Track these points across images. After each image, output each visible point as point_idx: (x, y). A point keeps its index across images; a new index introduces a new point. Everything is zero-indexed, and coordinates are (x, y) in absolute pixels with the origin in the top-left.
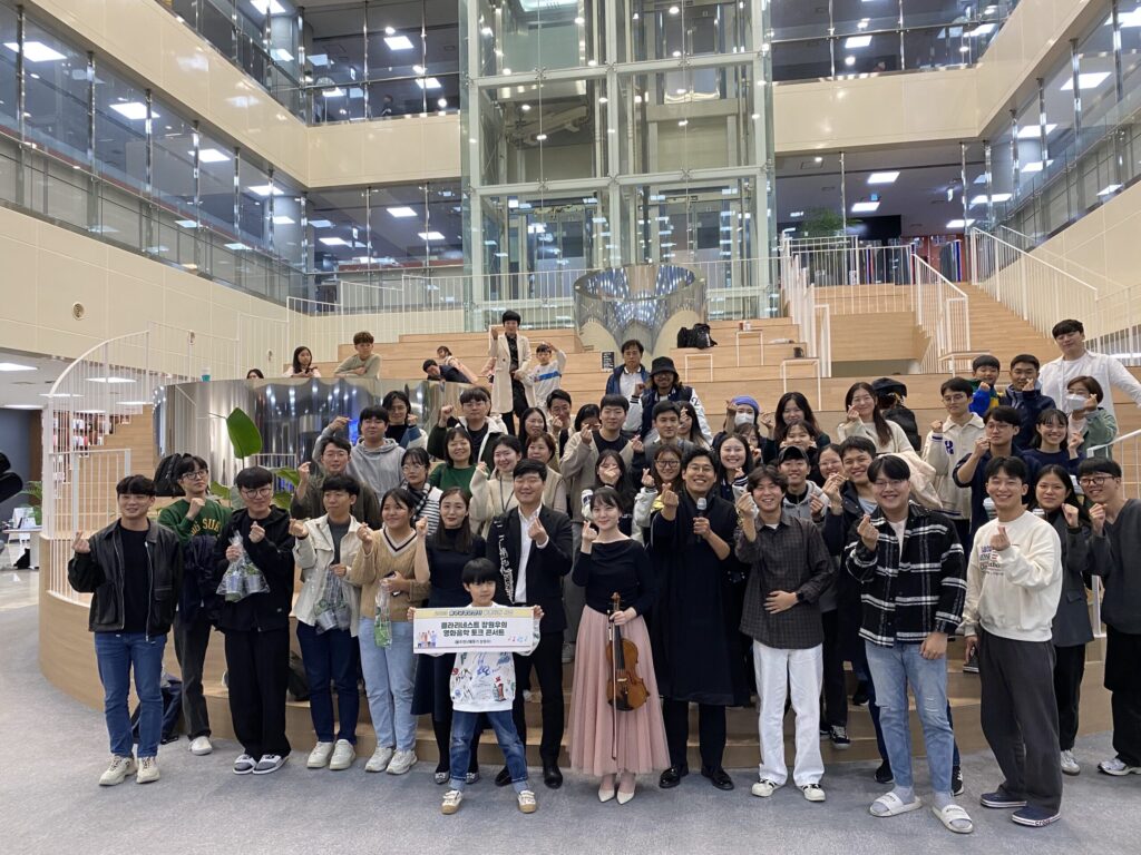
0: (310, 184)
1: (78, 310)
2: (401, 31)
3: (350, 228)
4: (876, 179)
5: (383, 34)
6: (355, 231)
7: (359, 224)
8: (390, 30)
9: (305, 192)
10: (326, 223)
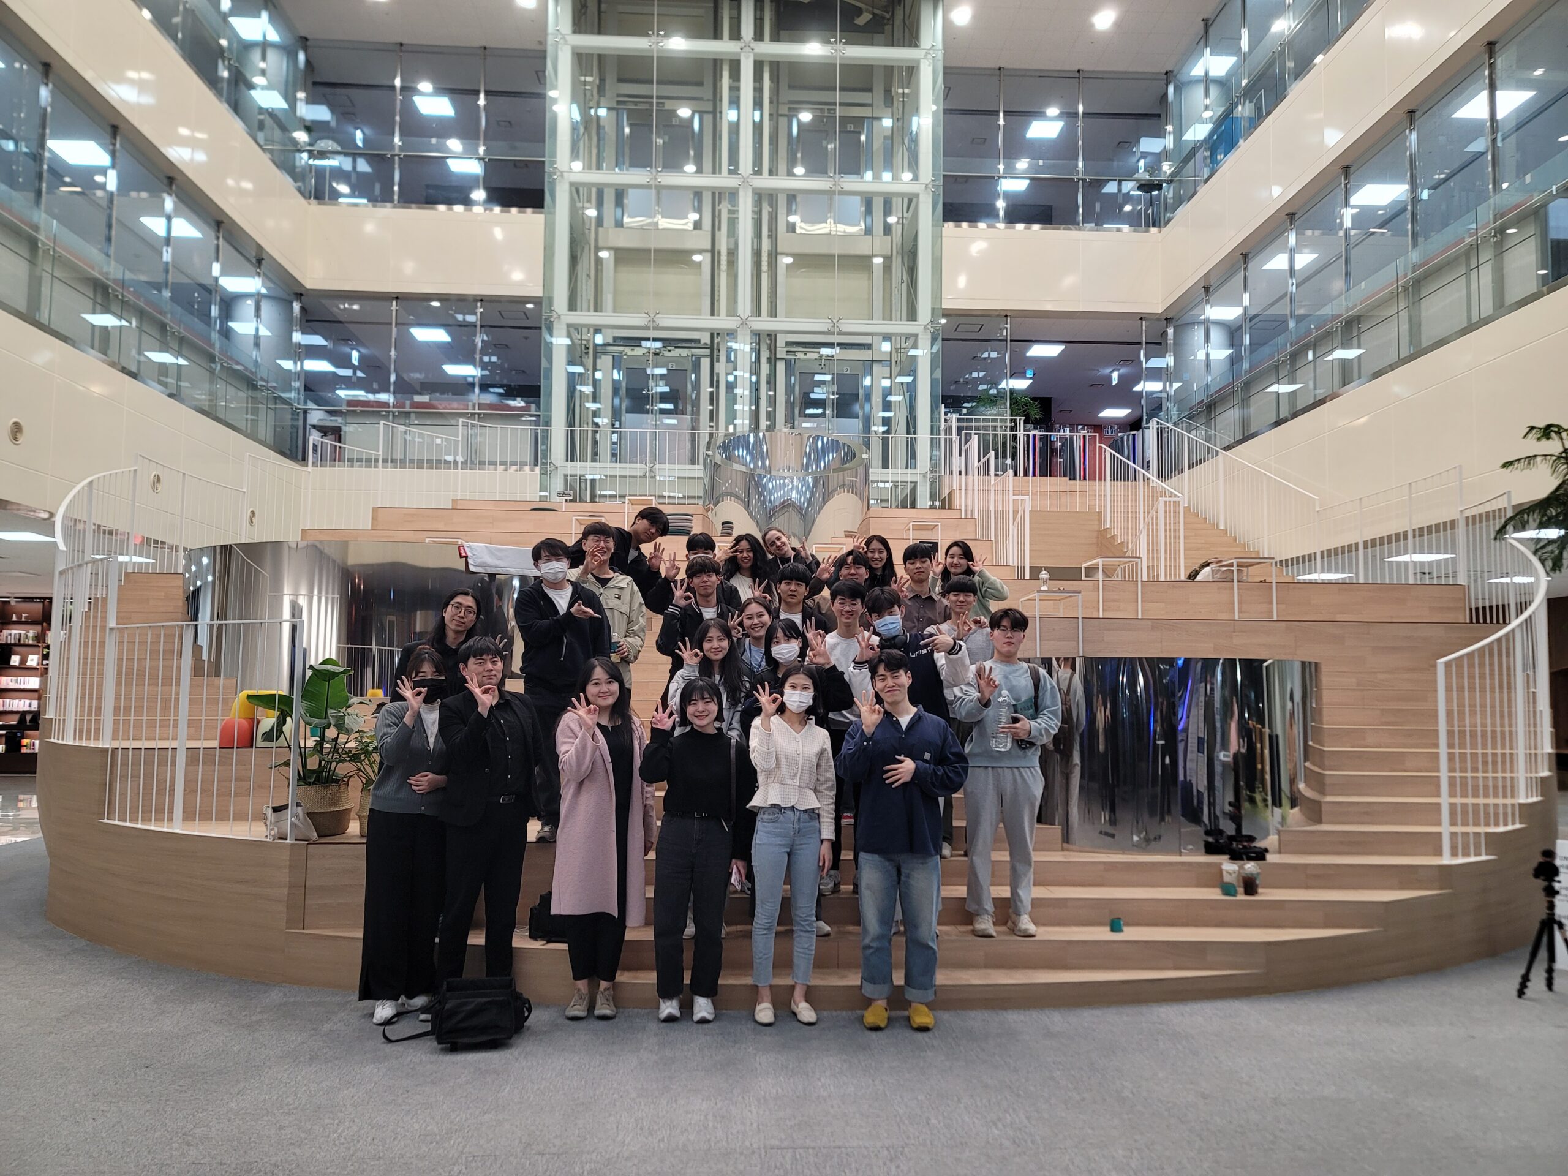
0: (309, 284)
1: (17, 429)
2: (440, 91)
3: (347, 349)
4: (1037, 351)
5: (414, 91)
6: (355, 355)
7: (364, 345)
8: (425, 86)
9: (300, 294)
10: (317, 340)
